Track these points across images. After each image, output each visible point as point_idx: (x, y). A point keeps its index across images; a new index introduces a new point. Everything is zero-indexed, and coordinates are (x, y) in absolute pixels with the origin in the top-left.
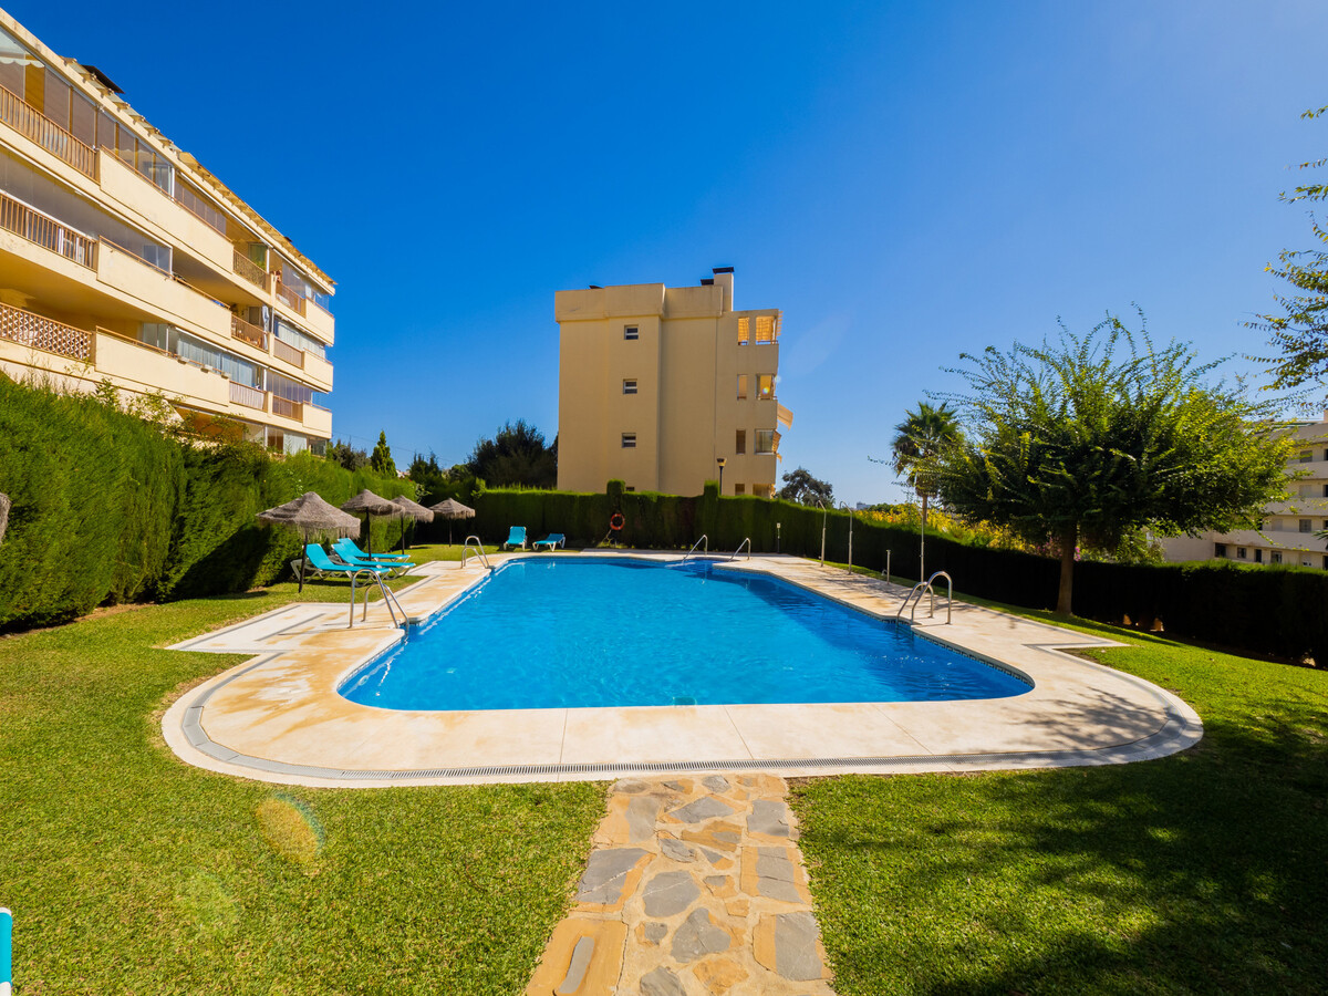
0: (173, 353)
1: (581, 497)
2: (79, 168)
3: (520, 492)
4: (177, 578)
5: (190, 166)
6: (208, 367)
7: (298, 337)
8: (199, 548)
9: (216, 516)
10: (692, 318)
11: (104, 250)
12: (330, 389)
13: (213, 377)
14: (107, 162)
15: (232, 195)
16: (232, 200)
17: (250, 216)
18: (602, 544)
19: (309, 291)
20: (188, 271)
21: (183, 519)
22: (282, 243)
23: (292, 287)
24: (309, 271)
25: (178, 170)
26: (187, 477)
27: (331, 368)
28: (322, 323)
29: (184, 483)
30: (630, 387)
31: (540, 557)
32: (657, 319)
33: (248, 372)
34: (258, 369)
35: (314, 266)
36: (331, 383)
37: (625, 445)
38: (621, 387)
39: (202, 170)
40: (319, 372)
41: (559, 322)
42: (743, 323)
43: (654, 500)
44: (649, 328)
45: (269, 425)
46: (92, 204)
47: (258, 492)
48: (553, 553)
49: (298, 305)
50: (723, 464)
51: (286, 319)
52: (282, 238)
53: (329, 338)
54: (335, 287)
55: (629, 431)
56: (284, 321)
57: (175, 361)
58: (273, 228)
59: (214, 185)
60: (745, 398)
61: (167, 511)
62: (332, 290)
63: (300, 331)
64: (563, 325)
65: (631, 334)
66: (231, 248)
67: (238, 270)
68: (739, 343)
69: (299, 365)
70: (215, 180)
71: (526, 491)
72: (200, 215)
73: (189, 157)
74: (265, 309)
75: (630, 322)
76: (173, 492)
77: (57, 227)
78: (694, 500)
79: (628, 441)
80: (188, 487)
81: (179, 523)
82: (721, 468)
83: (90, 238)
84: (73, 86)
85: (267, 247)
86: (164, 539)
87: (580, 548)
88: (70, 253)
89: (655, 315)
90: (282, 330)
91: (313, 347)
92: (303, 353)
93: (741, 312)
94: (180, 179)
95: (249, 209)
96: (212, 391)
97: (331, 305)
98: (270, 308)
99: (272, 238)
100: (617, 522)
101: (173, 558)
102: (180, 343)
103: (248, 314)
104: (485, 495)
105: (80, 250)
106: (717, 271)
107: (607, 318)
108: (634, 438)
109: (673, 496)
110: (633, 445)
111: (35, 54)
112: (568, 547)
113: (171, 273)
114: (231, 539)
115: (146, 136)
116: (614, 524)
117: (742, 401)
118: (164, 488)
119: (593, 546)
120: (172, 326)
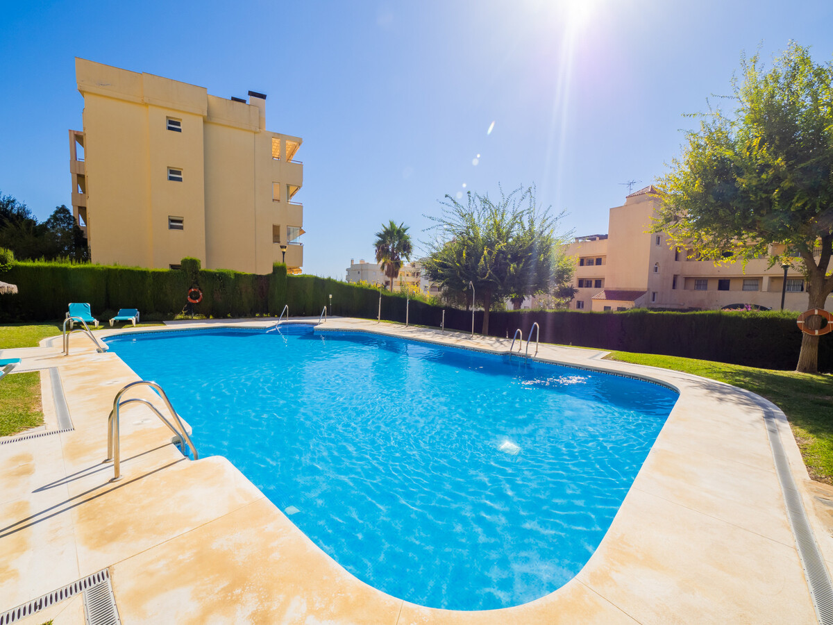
1: (154, 273)
3: (72, 267)
10: (232, 127)
18: (179, 316)
30: (174, 174)
32: (201, 119)
37: (174, 227)
42: (276, 142)
43: (233, 277)
44: (192, 125)
50: (284, 250)
55: (175, 215)
60: (278, 200)
64: (87, 96)
65: (173, 126)
68: (272, 157)
71: (78, 266)
75: (172, 115)
78: (268, 277)
79: (177, 223)
82: (284, 253)
87: (160, 321)
89: (201, 115)
93: (275, 133)
100: (195, 296)
104: (16, 268)
106: (252, 94)
107: (146, 105)
108: (181, 222)
109: (248, 273)
110: (182, 228)
116: (191, 298)
117: (276, 203)
119: (171, 319)
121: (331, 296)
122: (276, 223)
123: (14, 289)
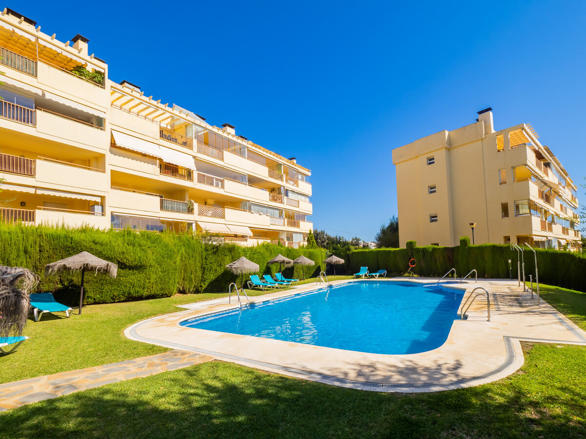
0: (250, 210)
1: (394, 251)
2: (218, 158)
3: (367, 251)
4: (204, 287)
5: (251, 145)
6: (261, 213)
7: (297, 195)
8: (211, 277)
9: (215, 266)
10: (465, 144)
11: (226, 181)
12: (312, 213)
13: (264, 216)
14: (226, 154)
15: (266, 150)
16: (267, 152)
17: (274, 155)
18: (406, 275)
19: (300, 177)
20: (253, 181)
21: (204, 267)
22: (287, 162)
23: (292, 176)
24: (299, 169)
25: (248, 148)
26: (206, 254)
27: (311, 205)
28: (306, 188)
29: (204, 256)
30: (432, 190)
31: (369, 281)
32: (444, 150)
33: (277, 212)
34: (281, 211)
35: (300, 166)
36: (312, 211)
37: (432, 221)
38: (427, 190)
39: (255, 145)
40: (306, 207)
41: (395, 164)
42: (500, 138)
43: (430, 250)
44: (440, 157)
45: (286, 231)
46: (222, 168)
47: (231, 258)
48: (377, 279)
49: (296, 183)
50: (474, 226)
51: (290, 189)
52: (286, 159)
53: (310, 193)
54: (311, 172)
55: (433, 213)
56: (290, 191)
57: (250, 213)
58: (282, 157)
59: (260, 149)
60: (505, 183)
61: (199, 265)
62: (309, 174)
63: (297, 193)
64: (396, 165)
65: (431, 161)
66: (267, 169)
67: (271, 176)
68: (499, 151)
69: (297, 206)
70: (260, 147)
72: (257, 161)
73: (250, 142)
74: (282, 188)
75: (430, 155)
76: (201, 259)
77: (213, 178)
78: (453, 249)
79: (433, 218)
80: (206, 258)
81: (203, 269)
82: (473, 228)
83: (222, 179)
84: (216, 134)
85: (281, 164)
86: (200, 273)
88: (217, 185)
89: (442, 148)
90: (290, 194)
91: (303, 198)
92: (298, 201)
93: (499, 132)
94: (249, 151)
95: (273, 153)
96: (264, 222)
97: (309, 180)
98: (284, 187)
99: (283, 160)
100: (413, 263)
101: (203, 280)
102: (252, 206)
103: (275, 191)
104: (353, 253)
105: (220, 183)
106: (480, 113)
107: (417, 157)
108: (436, 217)
109: (441, 247)
110: (436, 220)
111: (206, 129)
112: (388, 276)
113: (247, 183)
114: (222, 274)
115: (237, 141)
116: (411, 264)
117: (503, 185)
118: (198, 258)
119: (401, 276)
120: (249, 201)
121: (510, 261)
122: (504, 202)
123: (342, 261)
